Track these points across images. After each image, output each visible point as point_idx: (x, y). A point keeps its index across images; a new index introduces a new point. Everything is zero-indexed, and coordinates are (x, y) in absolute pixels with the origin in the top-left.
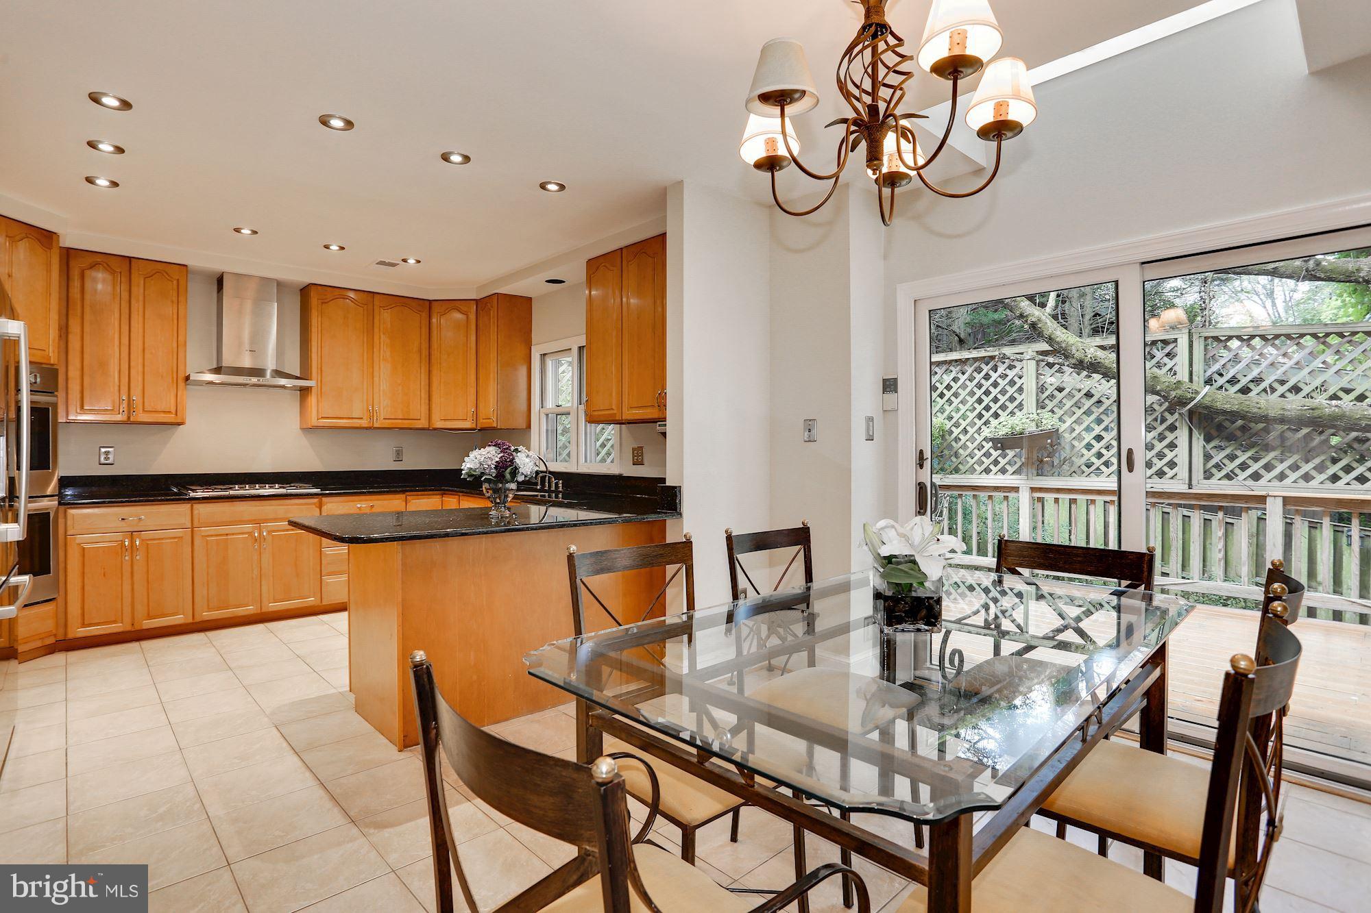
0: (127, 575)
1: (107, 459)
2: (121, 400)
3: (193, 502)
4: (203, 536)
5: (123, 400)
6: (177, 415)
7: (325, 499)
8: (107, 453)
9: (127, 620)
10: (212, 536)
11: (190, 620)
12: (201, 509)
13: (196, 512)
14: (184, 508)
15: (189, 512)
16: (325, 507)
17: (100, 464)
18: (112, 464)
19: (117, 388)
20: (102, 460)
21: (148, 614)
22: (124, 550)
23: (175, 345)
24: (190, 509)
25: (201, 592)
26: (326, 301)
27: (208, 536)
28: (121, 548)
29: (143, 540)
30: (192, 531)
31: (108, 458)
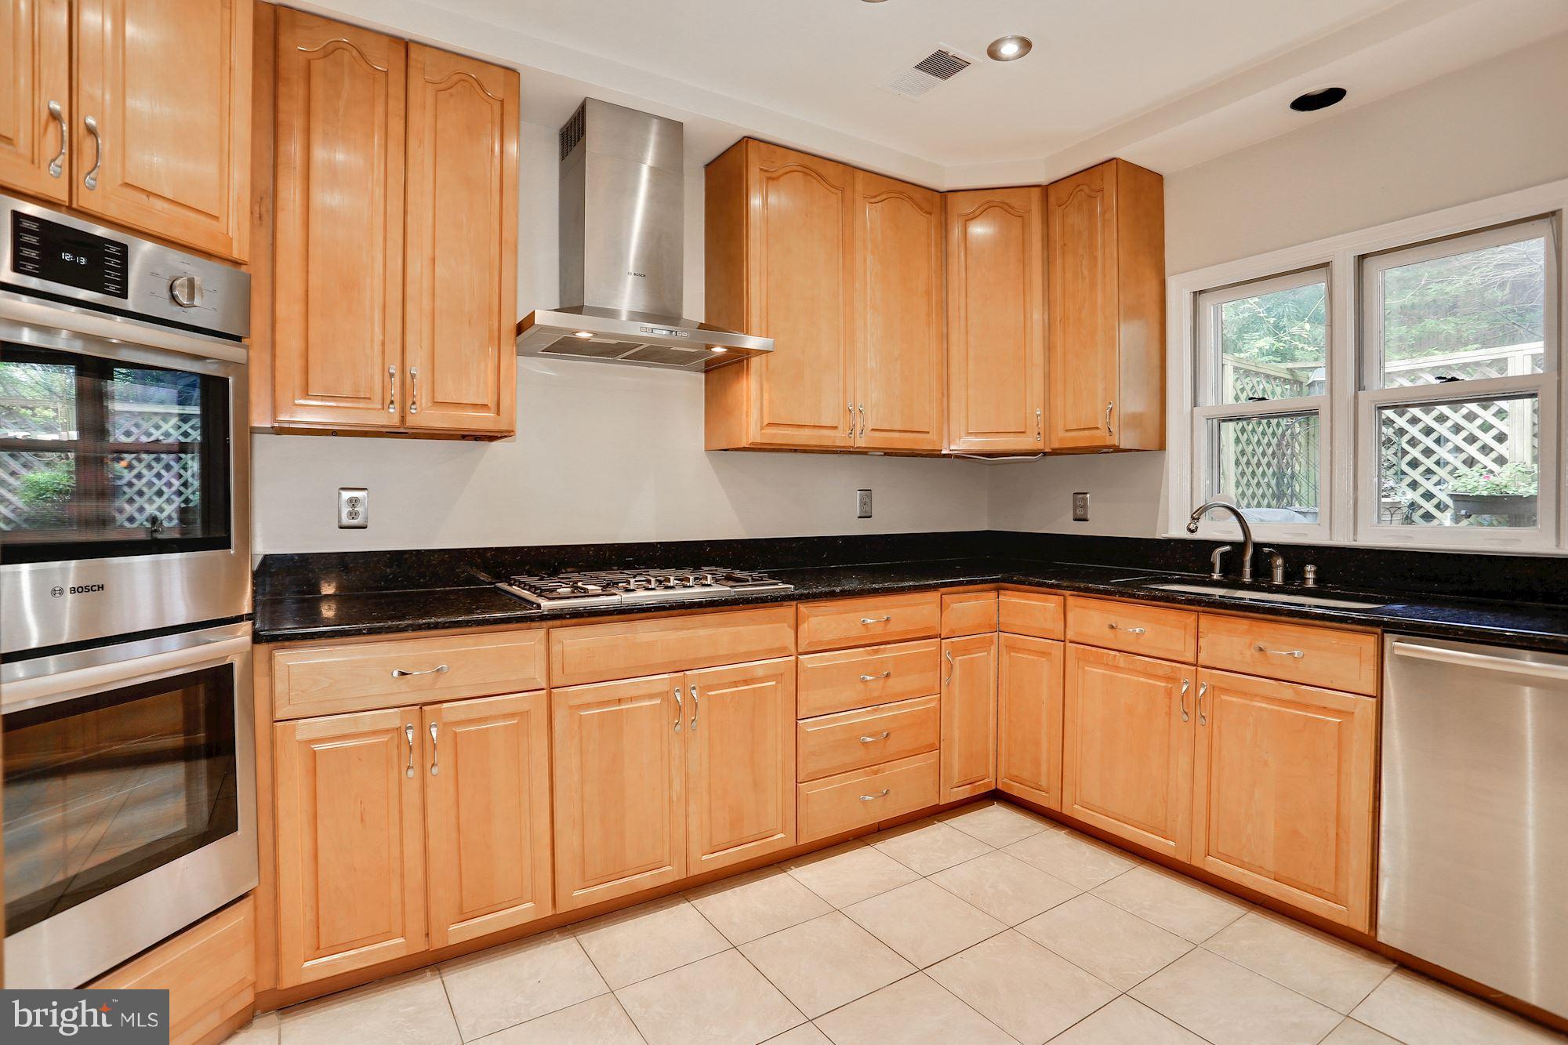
0: (412, 816)
1: (353, 515)
2: (387, 374)
3: (550, 623)
4: (571, 707)
5: (392, 375)
6: (498, 413)
7: (803, 608)
8: (353, 502)
9: (416, 925)
10: (588, 706)
11: (548, 912)
12: (573, 640)
13: (556, 648)
14: (527, 641)
15: (542, 648)
16: (806, 625)
17: (341, 528)
18: (365, 527)
19: (377, 348)
20: (346, 521)
21: (461, 908)
22: (405, 750)
23: (495, 249)
24: (544, 641)
25: (568, 841)
26: (774, 175)
27: (580, 707)
28: (399, 747)
29: (445, 724)
30: (550, 696)
31: (356, 513)
